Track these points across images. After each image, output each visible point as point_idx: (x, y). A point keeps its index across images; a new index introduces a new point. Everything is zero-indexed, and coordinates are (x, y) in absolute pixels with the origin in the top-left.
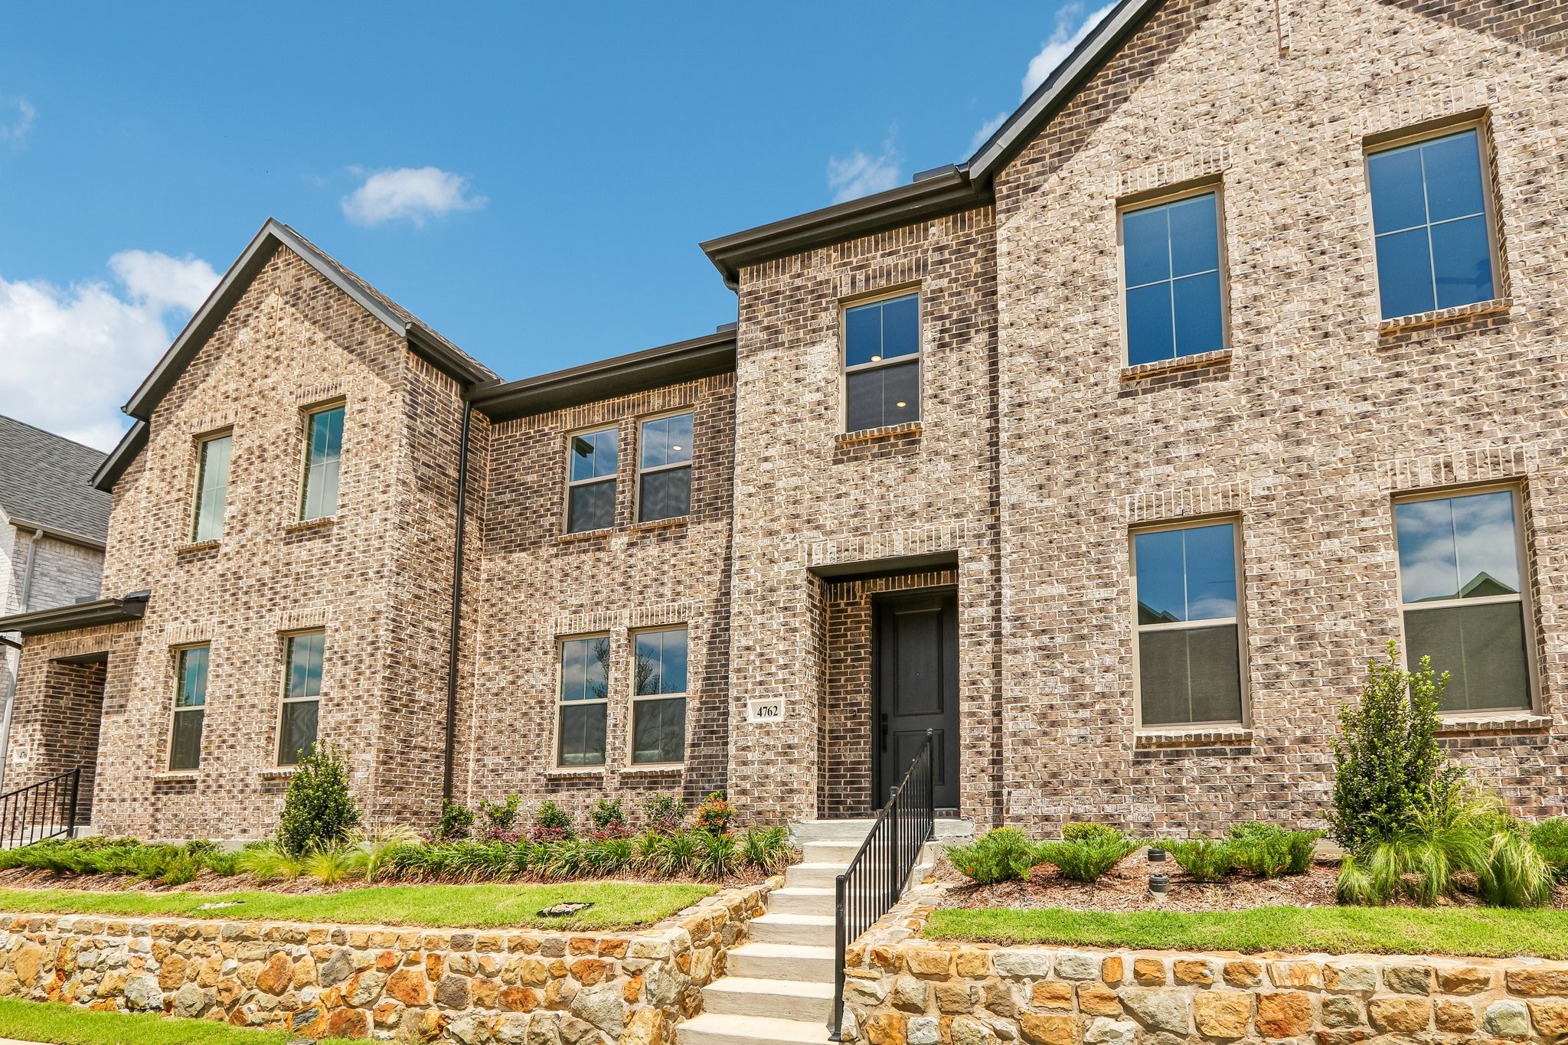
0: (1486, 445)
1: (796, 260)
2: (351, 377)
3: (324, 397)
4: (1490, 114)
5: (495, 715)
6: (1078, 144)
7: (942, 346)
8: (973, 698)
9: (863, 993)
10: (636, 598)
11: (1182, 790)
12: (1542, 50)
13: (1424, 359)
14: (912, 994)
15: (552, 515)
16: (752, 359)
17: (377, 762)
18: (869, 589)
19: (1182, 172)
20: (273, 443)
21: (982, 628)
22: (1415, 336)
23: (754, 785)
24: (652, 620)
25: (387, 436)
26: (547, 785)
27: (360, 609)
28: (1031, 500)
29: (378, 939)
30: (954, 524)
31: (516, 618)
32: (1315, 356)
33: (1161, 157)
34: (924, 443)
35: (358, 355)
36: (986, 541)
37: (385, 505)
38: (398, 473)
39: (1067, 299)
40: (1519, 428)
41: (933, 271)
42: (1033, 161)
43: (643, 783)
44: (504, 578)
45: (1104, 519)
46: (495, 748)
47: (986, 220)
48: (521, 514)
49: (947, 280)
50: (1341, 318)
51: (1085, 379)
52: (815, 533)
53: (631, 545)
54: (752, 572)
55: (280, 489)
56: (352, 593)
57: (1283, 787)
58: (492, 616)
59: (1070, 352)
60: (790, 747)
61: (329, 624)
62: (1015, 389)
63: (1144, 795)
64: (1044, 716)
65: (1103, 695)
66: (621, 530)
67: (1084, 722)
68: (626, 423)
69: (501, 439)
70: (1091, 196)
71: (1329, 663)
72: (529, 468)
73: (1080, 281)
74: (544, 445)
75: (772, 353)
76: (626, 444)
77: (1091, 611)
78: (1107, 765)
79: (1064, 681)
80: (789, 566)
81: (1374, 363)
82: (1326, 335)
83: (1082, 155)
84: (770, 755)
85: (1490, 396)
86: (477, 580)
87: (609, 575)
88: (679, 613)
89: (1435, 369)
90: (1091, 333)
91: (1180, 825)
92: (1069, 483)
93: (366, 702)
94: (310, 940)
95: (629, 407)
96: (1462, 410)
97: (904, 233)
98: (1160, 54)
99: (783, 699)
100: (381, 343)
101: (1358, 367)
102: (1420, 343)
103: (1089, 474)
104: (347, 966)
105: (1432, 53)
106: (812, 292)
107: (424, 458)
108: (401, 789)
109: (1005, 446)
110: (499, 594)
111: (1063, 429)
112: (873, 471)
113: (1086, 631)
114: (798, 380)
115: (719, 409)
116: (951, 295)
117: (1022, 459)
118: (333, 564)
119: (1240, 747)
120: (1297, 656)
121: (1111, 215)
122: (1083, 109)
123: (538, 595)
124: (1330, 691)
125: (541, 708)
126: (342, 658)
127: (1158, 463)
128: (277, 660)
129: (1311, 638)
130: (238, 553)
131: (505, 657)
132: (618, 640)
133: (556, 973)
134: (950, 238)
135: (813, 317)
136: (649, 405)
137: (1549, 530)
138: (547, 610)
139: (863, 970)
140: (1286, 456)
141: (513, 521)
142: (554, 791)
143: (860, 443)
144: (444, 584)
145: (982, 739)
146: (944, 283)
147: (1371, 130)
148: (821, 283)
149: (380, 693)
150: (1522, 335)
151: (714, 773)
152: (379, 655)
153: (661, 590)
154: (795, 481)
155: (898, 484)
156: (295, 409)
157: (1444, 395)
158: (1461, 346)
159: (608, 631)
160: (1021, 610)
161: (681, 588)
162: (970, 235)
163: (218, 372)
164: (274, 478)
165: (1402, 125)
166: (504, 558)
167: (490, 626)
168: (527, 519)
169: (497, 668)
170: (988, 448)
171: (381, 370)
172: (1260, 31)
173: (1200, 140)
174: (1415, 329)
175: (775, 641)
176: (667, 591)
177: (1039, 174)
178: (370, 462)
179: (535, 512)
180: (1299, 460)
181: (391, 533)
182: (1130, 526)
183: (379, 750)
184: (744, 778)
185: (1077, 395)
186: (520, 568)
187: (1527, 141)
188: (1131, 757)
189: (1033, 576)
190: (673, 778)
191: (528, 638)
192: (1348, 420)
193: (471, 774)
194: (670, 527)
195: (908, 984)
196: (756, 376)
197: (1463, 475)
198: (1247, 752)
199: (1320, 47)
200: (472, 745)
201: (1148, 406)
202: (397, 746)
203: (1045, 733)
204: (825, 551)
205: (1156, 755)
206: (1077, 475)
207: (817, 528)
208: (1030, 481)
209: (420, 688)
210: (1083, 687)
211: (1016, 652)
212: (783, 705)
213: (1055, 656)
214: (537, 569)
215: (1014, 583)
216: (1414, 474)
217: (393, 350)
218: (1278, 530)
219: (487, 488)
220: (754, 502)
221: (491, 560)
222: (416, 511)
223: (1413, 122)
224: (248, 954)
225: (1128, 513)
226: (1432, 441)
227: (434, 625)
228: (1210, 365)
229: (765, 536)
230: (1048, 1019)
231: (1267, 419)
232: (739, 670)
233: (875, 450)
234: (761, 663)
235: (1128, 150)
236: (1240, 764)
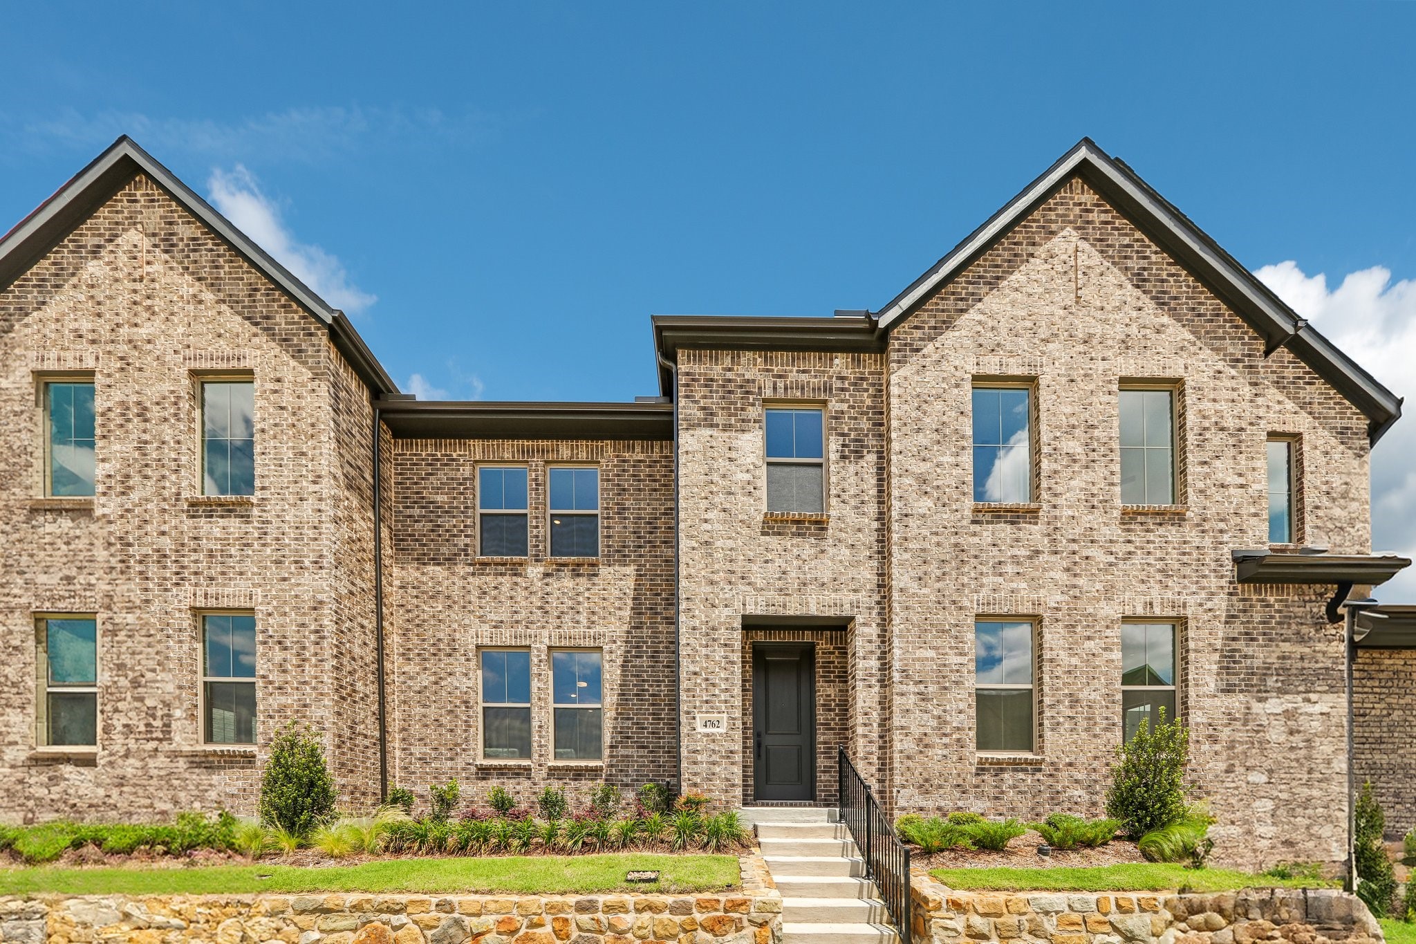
0: (1169, 595)
1: (727, 355)
2: (259, 352)
3: (223, 366)
4: (1184, 384)
5: (419, 710)
6: (948, 324)
7: (843, 457)
8: (865, 725)
9: (946, 929)
10: (554, 622)
11: (1003, 792)
12: (1212, 349)
13: (1143, 534)
14: (981, 927)
15: (466, 536)
16: (691, 432)
17: (334, 746)
18: (752, 638)
19: (1015, 369)
20: (158, 404)
21: (871, 675)
22: (1139, 519)
23: (703, 779)
24: (570, 642)
25: (313, 425)
26: (477, 773)
27: (296, 596)
28: (914, 587)
29: (492, 906)
30: (853, 597)
31: (435, 625)
32: (1088, 519)
33: (1001, 352)
34: (830, 531)
35: (265, 329)
36: (875, 612)
37: (318, 495)
38: (329, 466)
39: (939, 442)
40: (1185, 587)
41: (837, 395)
42: (916, 328)
43: (568, 775)
44: (419, 588)
45: (961, 608)
46: (420, 740)
47: (876, 365)
48: (433, 531)
49: (847, 405)
50: (1101, 498)
51: (950, 505)
52: (748, 588)
53: (547, 575)
54: (697, 612)
55: (173, 455)
56: (284, 579)
57: (1058, 792)
58: (408, 621)
59: (940, 483)
60: (731, 752)
61: (260, 608)
62: (903, 503)
63: (980, 795)
64: (921, 740)
65: (958, 729)
66: (537, 561)
67: (946, 746)
68: (537, 466)
69: (403, 455)
70: (956, 368)
71: (1085, 718)
72: (438, 488)
73: (947, 431)
74: (453, 470)
75: (708, 432)
76: (537, 485)
77: (951, 671)
78: (959, 775)
79: (933, 717)
80: (727, 611)
81: (1116, 532)
82: (1093, 507)
83: (949, 334)
84: (715, 758)
85: (1173, 565)
86: (391, 586)
87: (527, 598)
88: (595, 638)
89: (1148, 542)
90: (954, 472)
91: (1001, 815)
92: (939, 579)
93: (314, 688)
94: (410, 910)
95: (538, 451)
96: (1159, 571)
97: (815, 357)
98: (1003, 272)
99: (725, 715)
100: (294, 323)
101: (1109, 532)
102: (1141, 524)
103: (951, 574)
104: (461, 932)
105: (1158, 332)
106: (741, 387)
107: (348, 457)
108: (352, 771)
109: (896, 544)
110: (415, 601)
111: (935, 539)
112: (792, 546)
113: (947, 685)
114: (730, 460)
115: (624, 471)
116: (850, 418)
117: (907, 556)
118: (256, 546)
119: (1036, 767)
120: (1069, 713)
121: (968, 386)
122: (952, 297)
123: (456, 607)
124: (1084, 735)
125: (467, 707)
126: (280, 643)
127: (995, 574)
128: (193, 637)
129: (1077, 702)
130: (122, 516)
131: (425, 660)
132: (539, 656)
133: (688, 928)
134: (850, 371)
135: (742, 409)
136: (558, 454)
137: (1196, 651)
138: (467, 622)
139: (943, 913)
140: (1068, 583)
141: (424, 535)
142: (484, 779)
143: (782, 521)
144: (369, 584)
145: (872, 753)
146: (845, 407)
147: (1123, 374)
148: (748, 381)
149: (330, 681)
150: (1191, 531)
151: (630, 769)
152: (325, 644)
153: (577, 617)
154: (730, 543)
155: (812, 560)
156: (184, 371)
157: (1151, 560)
158: (1161, 530)
159: (529, 647)
160: (906, 665)
161: (595, 618)
162: (864, 373)
163: (58, 304)
164: (163, 443)
165: (1140, 375)
166: (418, 569)
167: (407, 630)
168: (440, 535)
169: (418, 669)
170: (876, 544)
171: (298, 353)
172: (1065, 278)
173: (1026, 348)
174: (1140, 514)
175: (717, 670)
176: (583, 618)
177: (921, 339)
178: (294, 448)
179: (447, 531)
180: (1075, 586)
181: (328, 525)
182: (977, 615)
183: (334, 735)
184: (695, 774)
185: (945, 516)
186: (436, 580)
187: (1201, 407)
188: (974, 771)
189: (914, 642)
190: (594, 773)
191: (449, 645)
192: (1102, 566)
193: (397, 760)
194: (584, 565)
195: (978, 922)
196: (696, 448)
197: (1157, 611)
198: (1040, 770)
199: (1098, 304)
200: (397, 736)
201: (989, 533)
202: (347, 733)
203: (921, 752)
204: (756, 604)
205: (988, 770)
206: (944, 574)
207: (749, 584)
208: (913, 573)
209: (359, 680)
210: (945, 722)
211: (902, 695)
212: (725, 720)
213: (928, 700)
214: (454, 583)
215: (901, 645)
216: (1134, 606)
217: (311, 335)
218: (1062, 631)
219: (393, 499)
220: (697, 555)
221: (403, 568)
222: (346, 508)
223: (1146, 375)
224: (333, 926)
225: (975, 606)
226: (1143, 587)
227: (365, 622)
228: (1027, 512)
229: (707, 584)
230: (1069, 938)
231: (1059, 556)
232: (688, 690)
233: (794, 530)
234: (707, 685)
235: (981, 340)
236: (1036, 778)
